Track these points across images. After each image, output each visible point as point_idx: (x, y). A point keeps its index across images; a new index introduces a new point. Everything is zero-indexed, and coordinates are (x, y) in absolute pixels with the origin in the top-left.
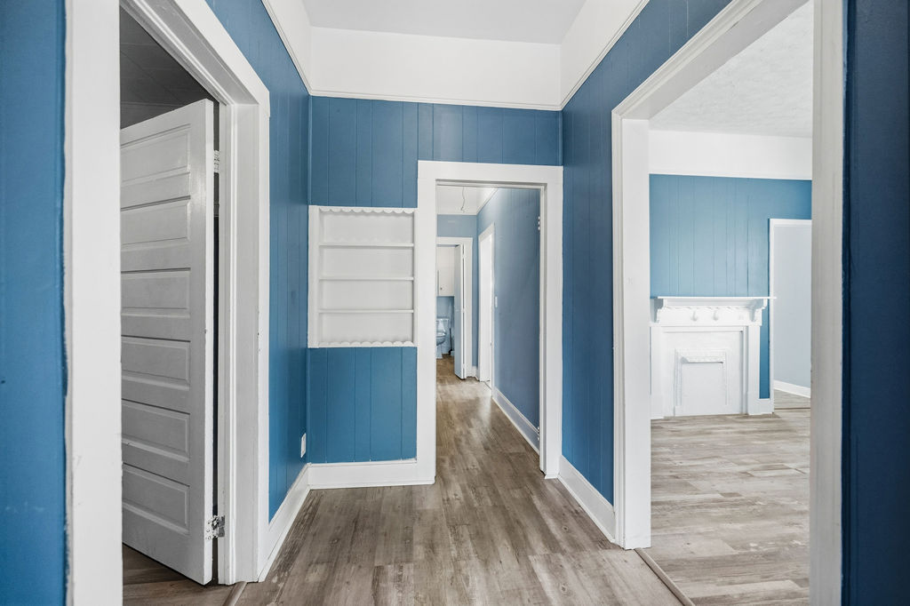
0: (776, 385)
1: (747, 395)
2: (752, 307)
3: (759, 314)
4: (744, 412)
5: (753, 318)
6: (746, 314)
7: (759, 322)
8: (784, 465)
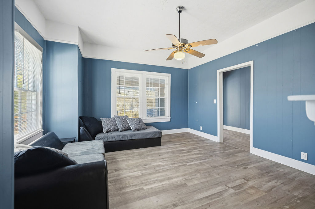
8: (235, 190)
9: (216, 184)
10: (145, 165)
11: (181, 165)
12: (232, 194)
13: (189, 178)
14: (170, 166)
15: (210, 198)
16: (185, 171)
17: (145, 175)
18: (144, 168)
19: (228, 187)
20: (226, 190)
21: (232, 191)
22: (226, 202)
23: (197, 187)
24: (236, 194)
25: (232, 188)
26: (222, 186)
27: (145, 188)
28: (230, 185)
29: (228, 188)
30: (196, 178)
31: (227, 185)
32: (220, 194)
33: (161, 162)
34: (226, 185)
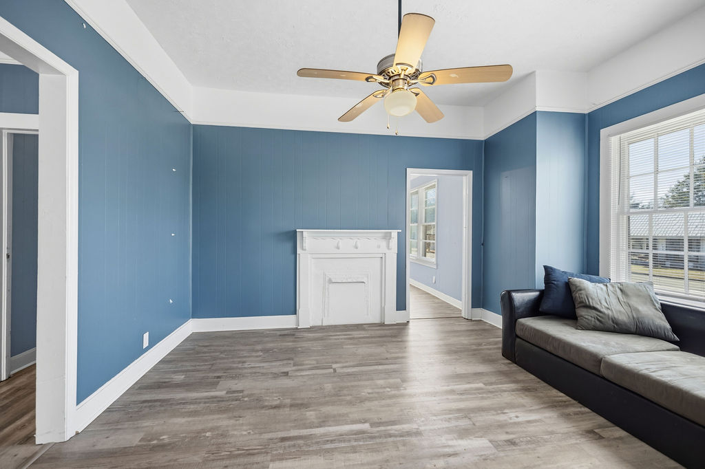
1: (384, 308)
2: (387, 239)
4: (382, 322)
5: (388, 247)
6: (384, 243)
10: (512, 443)
11: (389, 428)
13: (389, 390)
14: (425, 425)
16: (389, 406)
17: (494, 409)
18: (509, 430)
27: (481, 385)
33: (458, 449)
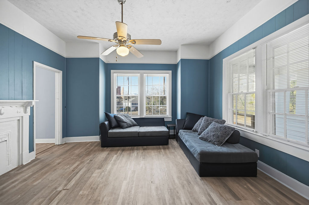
0: (36, 141)
1: (22, 154)
2: (25, 106)
3: (29, 109)
4: (20, 164)
5: (25, 112)
6: (22, 109)
7: (29, 113)
8: (57, 191)
9: (77, 184)
12: (59, 186)
13: (103, 173)
15: (76, 173)
19: (64, 190)
20: (66, 185)
21: (60, 189)
22: (63, 178)
23: (91, 173)
24: (56, 188)
25: (61, 191)
26: (71, 187)
28: (64, 192)
29: (65, 188)
30: (99, 177)
31: (66, 190)
32: (69, 180)
34: (68, 189)
